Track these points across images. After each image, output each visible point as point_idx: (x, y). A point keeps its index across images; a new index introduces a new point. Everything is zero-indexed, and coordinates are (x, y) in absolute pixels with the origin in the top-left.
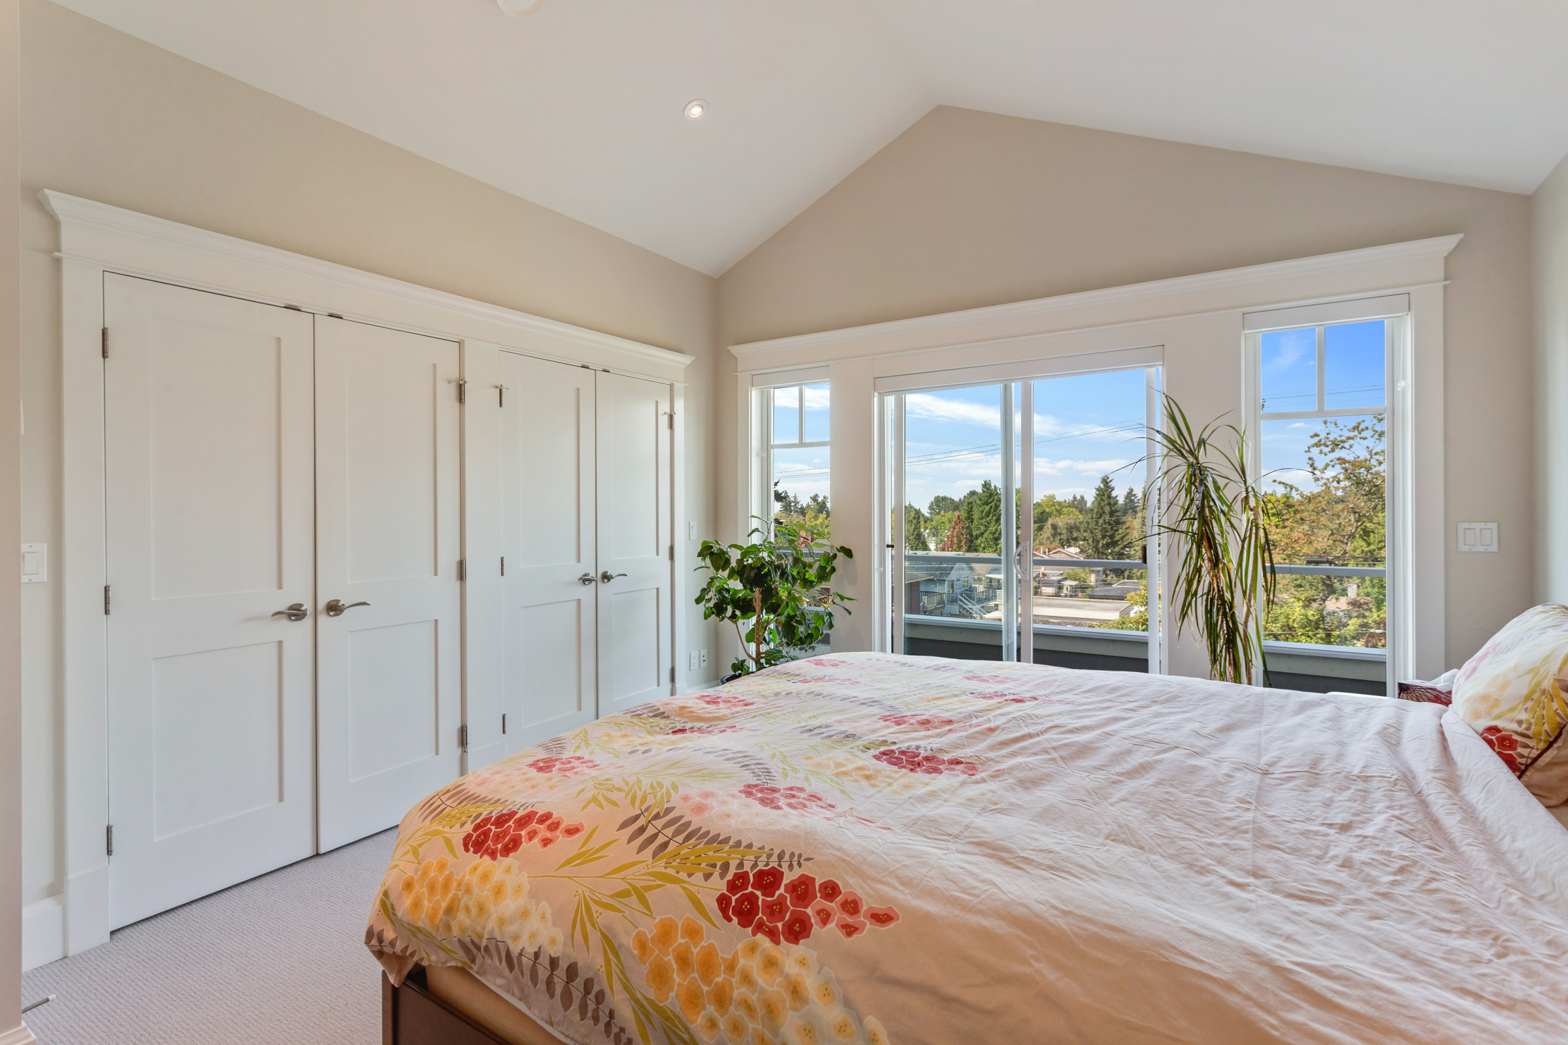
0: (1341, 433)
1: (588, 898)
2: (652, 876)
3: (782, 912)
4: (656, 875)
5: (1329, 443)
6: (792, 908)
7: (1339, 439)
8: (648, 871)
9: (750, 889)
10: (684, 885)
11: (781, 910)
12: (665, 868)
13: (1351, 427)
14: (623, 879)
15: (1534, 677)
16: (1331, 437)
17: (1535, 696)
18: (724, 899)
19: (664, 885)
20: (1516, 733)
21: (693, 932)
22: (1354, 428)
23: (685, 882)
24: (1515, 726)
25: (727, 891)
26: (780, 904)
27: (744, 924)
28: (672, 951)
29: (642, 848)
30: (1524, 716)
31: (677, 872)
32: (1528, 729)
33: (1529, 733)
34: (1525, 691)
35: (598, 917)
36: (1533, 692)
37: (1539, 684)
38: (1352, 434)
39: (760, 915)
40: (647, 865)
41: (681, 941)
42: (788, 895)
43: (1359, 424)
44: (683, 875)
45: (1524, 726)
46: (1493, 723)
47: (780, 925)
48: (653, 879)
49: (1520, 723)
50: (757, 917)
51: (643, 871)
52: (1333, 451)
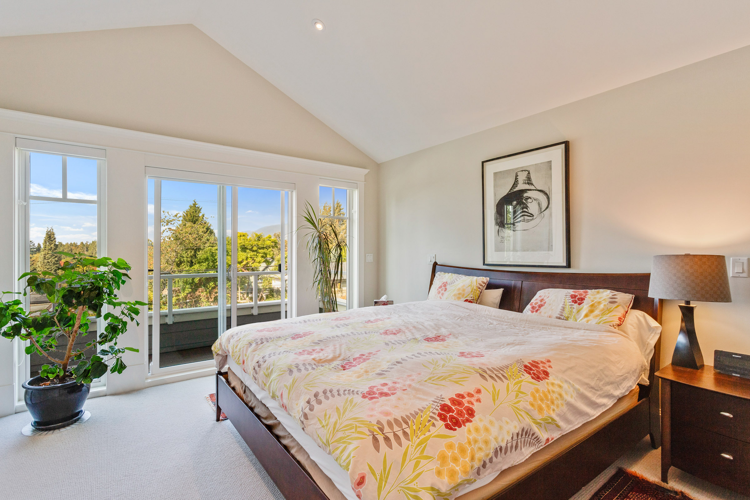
0: (170, 217)
1: (405, 486)
2: (419, 446)
3: (462, 412)
4: (419, 444)
5: (165, 221)
6: (462, 409)
7: (170, 220)
8: (415, 447)
9: (448, 415)
10: (432, 436)
11: (461, 411)
12: (419, 438)
13: (174, 215)
14: (410, 461)
15: (471, 287)
16: (166, 219)
17: (473, 291)
18: (447, 426)
19: (427, 444)
20: (472, 300)
21: (450, 446)
22: (175, 216)
23: (431, 435)
24: (471, 298)
25: (444, 422)
26: (459, 411)
27: (460, 426)
28: (450, 461)
29: (400, 444)
30: (472, 296)
31: (425, 435)
32: (474, 298)
33: (474, 299)
34: (471, 290)
35: (417, 486)
36: (472, 290)
37: (473, 288)
38: (174, 218)
39: (460, 419)
40: (412, 445)
41: (450, 454)
42: (456, 407)
43: (177, 214)
44: (428, 434)
45: (473, 298)
46: (466, 299)
47: (466, 416)
48: (420, 447)
49: (471, 297)
50: (460, 420)
51: (413, 450)
52: (167, 225)
